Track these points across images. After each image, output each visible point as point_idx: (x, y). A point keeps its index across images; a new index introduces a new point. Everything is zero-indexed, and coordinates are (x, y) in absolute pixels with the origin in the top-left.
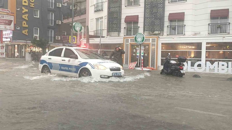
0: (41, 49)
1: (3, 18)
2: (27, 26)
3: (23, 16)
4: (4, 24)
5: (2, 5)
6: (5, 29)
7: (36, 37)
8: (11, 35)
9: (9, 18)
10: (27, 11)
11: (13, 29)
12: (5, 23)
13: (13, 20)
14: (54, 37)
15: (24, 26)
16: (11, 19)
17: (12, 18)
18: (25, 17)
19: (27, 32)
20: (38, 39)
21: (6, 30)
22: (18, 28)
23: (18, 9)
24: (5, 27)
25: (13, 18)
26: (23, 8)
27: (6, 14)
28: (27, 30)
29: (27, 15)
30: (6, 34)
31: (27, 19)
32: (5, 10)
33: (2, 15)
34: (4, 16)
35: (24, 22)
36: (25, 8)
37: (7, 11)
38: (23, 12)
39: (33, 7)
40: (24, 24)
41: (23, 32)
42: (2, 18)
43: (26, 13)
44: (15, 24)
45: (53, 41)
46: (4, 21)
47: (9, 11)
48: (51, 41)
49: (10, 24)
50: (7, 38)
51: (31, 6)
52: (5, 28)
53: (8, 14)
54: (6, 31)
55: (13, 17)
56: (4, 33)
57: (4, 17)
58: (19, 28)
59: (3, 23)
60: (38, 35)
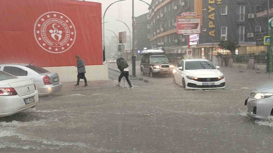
0: (229, 51)
2: (214, 26)
3: (210, 16)
4: (190, 28)
6: (191, 33)
7: (224, 37)
8: (198, 39)
9: (196, 22)
10: (213, 9)
11: (199, 32)
12: (192, 27)
13: (199, 22)
14: (246, 35)
15: (210, 26)
17: (198, 21)
18: (212, 16)
19: (213, 33)
20: (226, 40)
21: (193, 34)
22: (204, 30)
23: (204, 9)
24: (192, 31)
25: (199, 21)
26: (210, 7)
27: (192, 17)
28: (213, 31)
29: (213, 15)
30: (193, 38)
31: (213, 18)
32: (191, 14)
33: (189, 19)
34: (191, 19)
35: (211, 22)
36: (211, 7)
37: (194, 14)
38: (210, 11)
39: (220, 3)
40: (211, 24)
41: (210, 33)
42: (189, 22)
43: (212, 12)
44: (201, 26)
45: (244, 39)
46: (191, 25)
47: (195, 14)
48: (242, 40)
49: (196, 28)
50: (193, 42)
51: (218, 3)
53: (194, 17)
55: (199, 19)
56: (191, 36)
57: (191, 21)
58: (205, 29)
59: (190, 27)
60: (226, 35)
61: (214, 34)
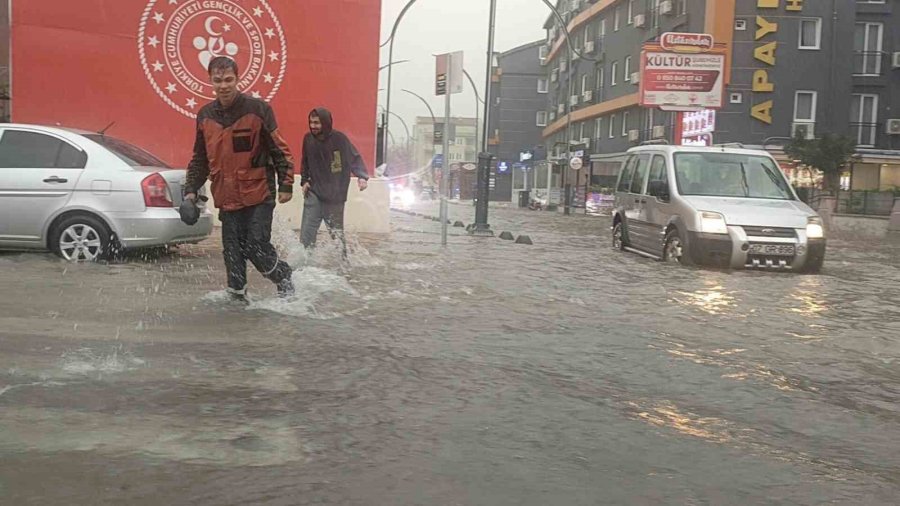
0: (819, 176)
1: (687, 68)
2: (769, 87)
3: (758, 53)
4: (688, 88)
5: (683, 21)
6: (690, 106)
7: (804, 127)
8: (710, 128)
9: (706, 66)
10: (773, 27)
11: (719, 104)
12: (691, 85)
13: (721, 69)
14: (880, 126)
15: (758, 87)
16: (713, 66)
17: (717, 63)
18: (765, 53)
19: (767, 112)
20: (810, 136)
21: (695, 107)
22: (735, 98)
23: (739, 26)
24: (693, 100)
25: (722, 64)
26: (760, 20)
27: (698, 49)
28: (768, 105)
29: (772, 46)
30: (694, 125)
31: (769, 59)
32: (695, 37)
33: (684, 56)
34: (691, 57)
35: (761, 73)
36: (766, 19)
37: (702, 38)
38: (759, 34)
39: (799, 8)
40: (760, 80)
41: (755, 112)
42: (683, 68)
43: (769, 36)
44: (726, 86)
45: (873, 141)
46: (690, 78)
47: (708, 38)
48: (865, 141)
49: (708, 87)
50: (694, 138)
51: (789, 8)
52: (690, 102)
53: (704, 50)
54: (692, 114)
55: (722, 58)
56: (686, 120)
57: (691, 63)
58: (740, 97)
59: (687, 85)
60: (813, 120)
61: (770, 115)
